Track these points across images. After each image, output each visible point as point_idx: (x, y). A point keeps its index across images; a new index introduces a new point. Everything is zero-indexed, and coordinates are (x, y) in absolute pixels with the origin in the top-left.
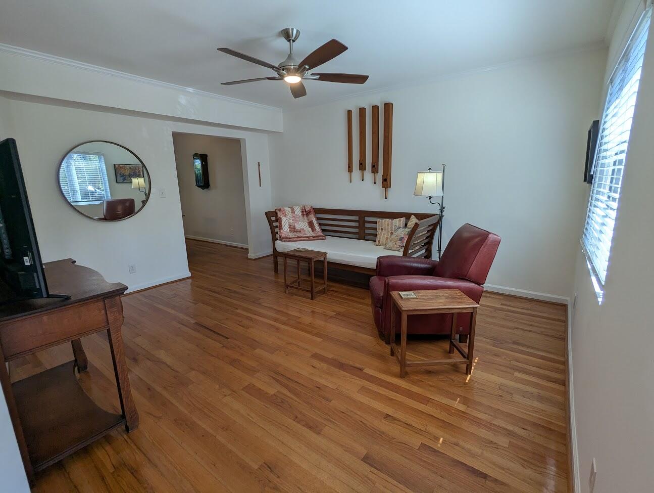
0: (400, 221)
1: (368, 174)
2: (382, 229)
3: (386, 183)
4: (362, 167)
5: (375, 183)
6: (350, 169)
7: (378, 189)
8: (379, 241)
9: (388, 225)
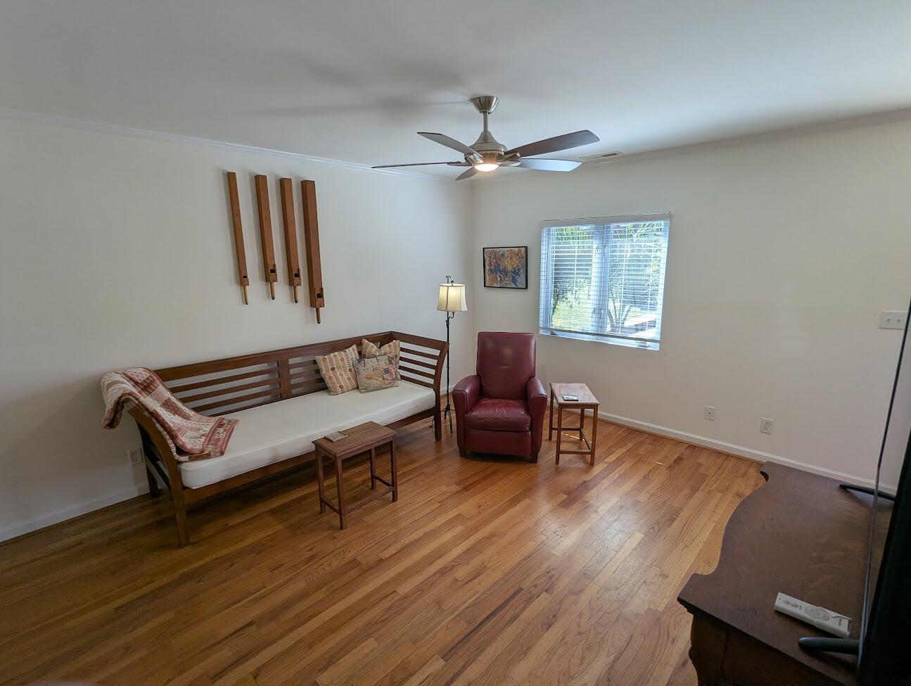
0: (390, 346)
1: (281, 287)
2: (333, 369)
3: (316, 298)
4: (269, 274)
5: (296, 302)
6: (242, 279)
7: (301, 310)
8: (341, 387)
9: (342, 360)
